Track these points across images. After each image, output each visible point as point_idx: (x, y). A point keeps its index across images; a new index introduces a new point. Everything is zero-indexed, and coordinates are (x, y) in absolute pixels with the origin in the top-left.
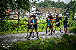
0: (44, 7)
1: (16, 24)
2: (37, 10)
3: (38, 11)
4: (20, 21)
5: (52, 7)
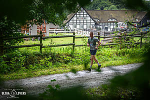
0: (102, 9)
1: (35, 55)
2: (88, 16)
4: (44, 47)
5: (118, 7)
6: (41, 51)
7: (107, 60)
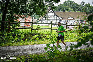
0: (64, 11)
1: (29, 34)
2: (55, 15)
3: (56, 17)
5: (74, 10)
6: (32, 32)
7: (72, 39)
